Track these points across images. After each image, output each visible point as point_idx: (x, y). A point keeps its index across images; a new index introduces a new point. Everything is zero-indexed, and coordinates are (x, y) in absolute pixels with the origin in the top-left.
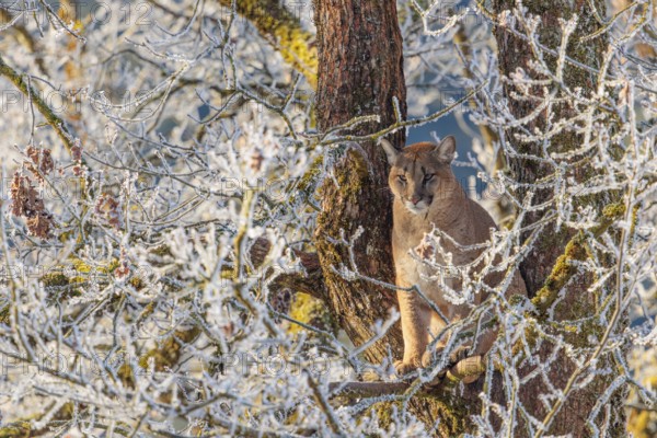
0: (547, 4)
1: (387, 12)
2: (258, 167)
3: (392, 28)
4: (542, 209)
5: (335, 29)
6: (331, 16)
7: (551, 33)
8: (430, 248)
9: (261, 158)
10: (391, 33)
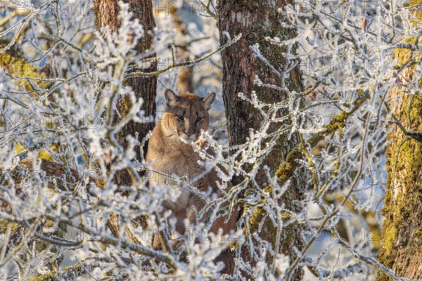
0: (257, 4)
1: (146, 5)
2: (132, 41)
3: (150, 17)
4: (282, 121)
5: (111, 16)
6: (108, 6)
7: (260, 25)
8: (206, 142)
9: (134, 35)
10: (148, 20)
